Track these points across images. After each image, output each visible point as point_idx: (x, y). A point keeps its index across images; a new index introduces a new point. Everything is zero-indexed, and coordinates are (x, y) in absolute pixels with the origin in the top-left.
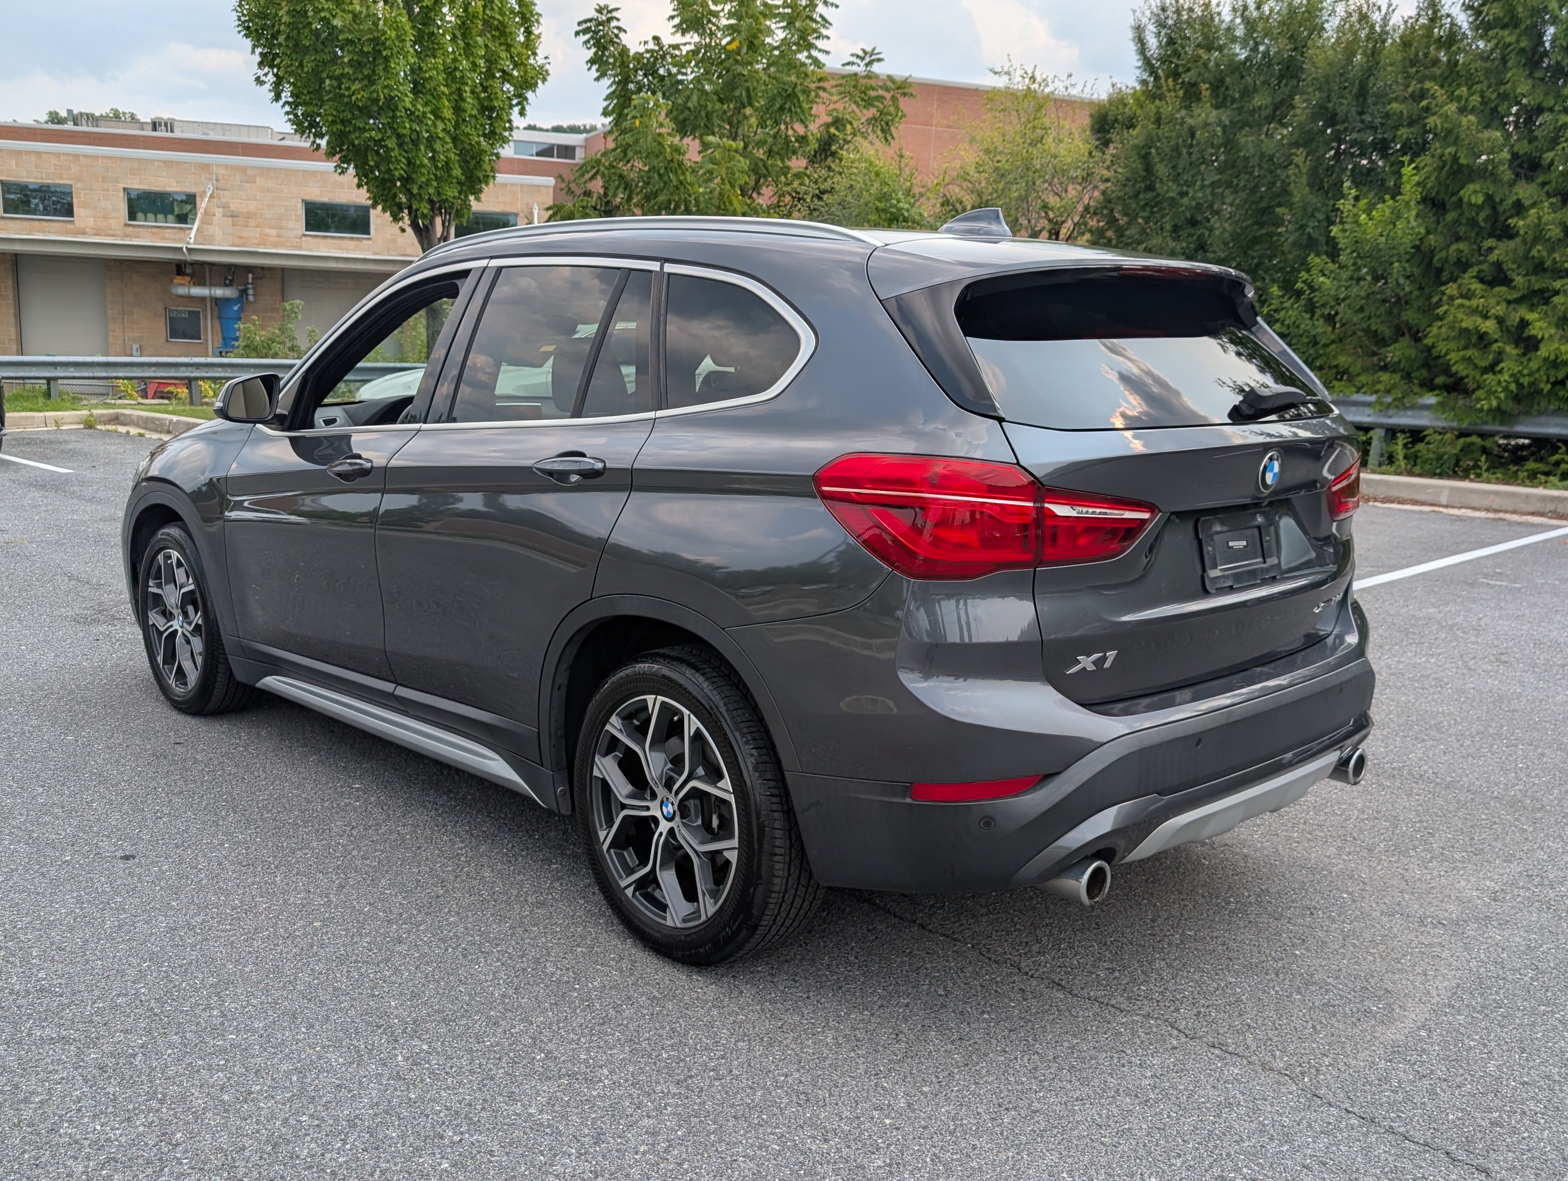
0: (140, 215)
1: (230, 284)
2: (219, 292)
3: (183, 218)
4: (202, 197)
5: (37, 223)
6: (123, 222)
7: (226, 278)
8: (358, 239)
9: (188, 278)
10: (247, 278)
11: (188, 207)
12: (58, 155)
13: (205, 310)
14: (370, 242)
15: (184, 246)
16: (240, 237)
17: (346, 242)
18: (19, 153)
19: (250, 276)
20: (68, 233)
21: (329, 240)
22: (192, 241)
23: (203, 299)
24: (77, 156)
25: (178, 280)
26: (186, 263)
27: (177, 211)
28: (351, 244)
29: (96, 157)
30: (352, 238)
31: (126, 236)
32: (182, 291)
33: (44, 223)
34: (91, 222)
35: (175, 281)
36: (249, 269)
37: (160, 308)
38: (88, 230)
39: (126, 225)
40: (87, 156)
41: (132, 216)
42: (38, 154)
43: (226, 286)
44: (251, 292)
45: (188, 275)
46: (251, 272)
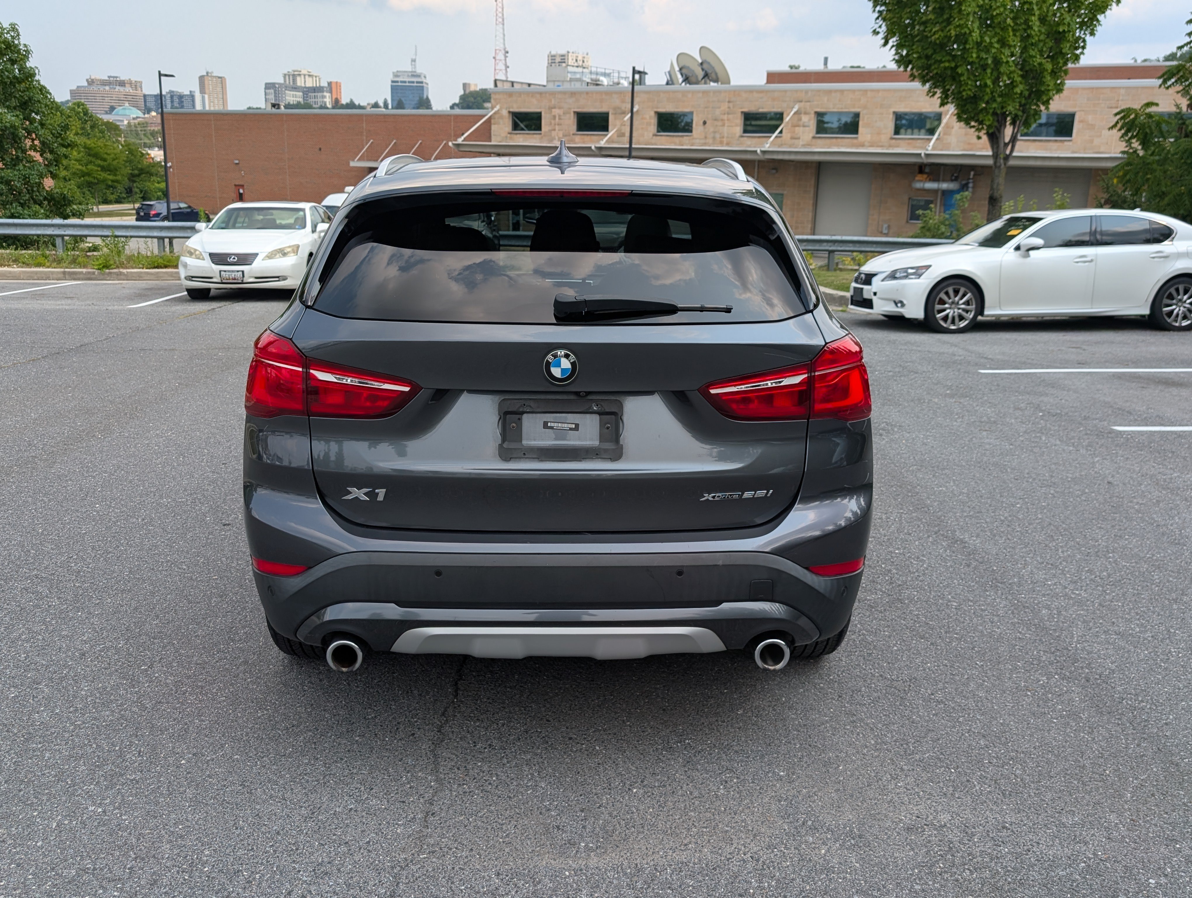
0: (902, 131)
1: (956, 179)
2: (945, 186)
3: (932, 132)
4: (946, 115)
5: (834, 140)
6: (889, 136)
7: (953, 175)
8: (1061, 141)
9: (925, 176)
10: (970, 174)
11: (936, 123)
12: (853, 91)
13: (936, 199)
14: (1071, 143)
15: (922, 152)
16: (969, 144)
17: (1051, 144)
18: (829, 92)
19: (972, 173)
20: (853, 146)
21: (1037, 143)
22: (930, 148)
23: (935, 191)
24: (865, 91)
25: (919, 177)
26: (926, 165)
27: (928, 126)
28: (1054, 145)
29: (878, 91)
30: (1056, 141)
31: (890, 146)
32: (918, 185)
33: (839, 140)
34: (868, 137)
35: (917, 178)
36: (972, 167)
37: (905, 198)
38: (866, 144)
39: (892, 139)
40: (872, 91)
41: (897, 132)
42: (842, 91)
43: (952, 180)
44: (971, 185)
45: (926, 173)
46: (973, 170)
